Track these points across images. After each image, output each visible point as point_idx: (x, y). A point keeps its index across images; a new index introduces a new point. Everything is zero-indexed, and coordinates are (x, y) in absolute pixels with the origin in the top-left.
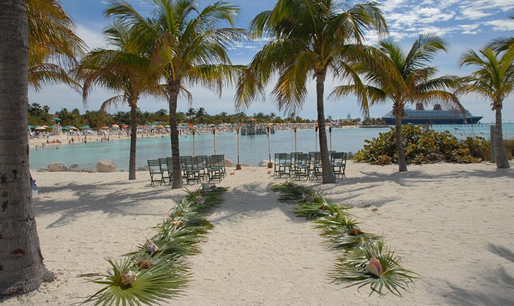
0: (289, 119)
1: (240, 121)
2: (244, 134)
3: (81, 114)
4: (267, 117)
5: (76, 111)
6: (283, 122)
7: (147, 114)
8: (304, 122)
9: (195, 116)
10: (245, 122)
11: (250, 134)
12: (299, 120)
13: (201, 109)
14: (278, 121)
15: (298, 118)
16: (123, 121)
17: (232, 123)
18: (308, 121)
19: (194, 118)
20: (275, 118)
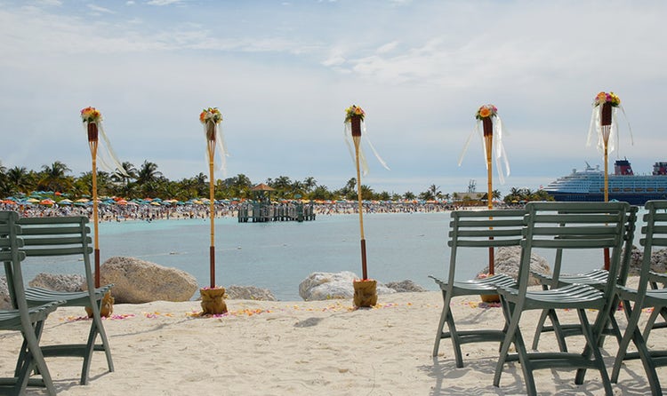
0: (345, 192)
1: (238, 194)
2: (246, 221)
4: (297, 186)
6: (331, 197)
8: (377, 197)
9: (134, 180)
10: (248, 196)
11: (259, 221)
12: (367, 194)
13: (148, 165)
14: (321, 195)
15: (364, 189)
17: (219, 198)
18: (385, 197)
19: (130, 186)
20: (313, 189)
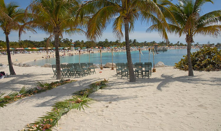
0: (176, 44)
1: (153, 45)
3: (84, 42)
5: (82, 41)
6: (173, 45)
7: (111, 42)
8: (184, 45)
9: (132, 43)
13: (134, 40)
14: (171, 45)
15: (181, 44)
16: (100, 45)
17: (149, 46)
